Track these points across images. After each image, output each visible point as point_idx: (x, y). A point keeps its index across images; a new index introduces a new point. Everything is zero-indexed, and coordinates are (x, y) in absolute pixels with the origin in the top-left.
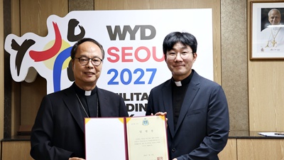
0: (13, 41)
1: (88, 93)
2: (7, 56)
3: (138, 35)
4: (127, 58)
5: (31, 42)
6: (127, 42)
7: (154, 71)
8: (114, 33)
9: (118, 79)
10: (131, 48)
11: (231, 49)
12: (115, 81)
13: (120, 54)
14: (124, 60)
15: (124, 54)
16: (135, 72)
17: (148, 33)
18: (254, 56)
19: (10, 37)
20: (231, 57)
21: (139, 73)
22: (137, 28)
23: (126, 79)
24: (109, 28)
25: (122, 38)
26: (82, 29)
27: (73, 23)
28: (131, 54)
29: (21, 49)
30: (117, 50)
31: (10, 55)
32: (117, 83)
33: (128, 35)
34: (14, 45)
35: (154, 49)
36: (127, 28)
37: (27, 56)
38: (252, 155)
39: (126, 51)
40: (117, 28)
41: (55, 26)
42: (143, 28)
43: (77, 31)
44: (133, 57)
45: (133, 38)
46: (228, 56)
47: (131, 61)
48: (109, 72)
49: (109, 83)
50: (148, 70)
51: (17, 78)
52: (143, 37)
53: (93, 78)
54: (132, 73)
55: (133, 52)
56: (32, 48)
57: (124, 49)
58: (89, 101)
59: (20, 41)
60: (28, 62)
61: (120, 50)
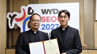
0: (10, 15)
1: (35, 32)
2: (8, 20)
3: (52, 12)
4: (48, 20)
5: (15, 15)
6: (48, 15)
7: (58, 25)
8: (44, 12)
9: (45, 28)
10: (50, 17)
11: (87, 17)
12: (44, 28)
13: (46, 19)
14: (47, 21)
15: (47, 19)
16: (51, 25)
19: (9, 13)
20: (88, 20)
21: (52, 26)
22: (52, 10)
23: (48, 28)
24: (42, 10)
25: (47, 13)
26: (33, 10)
27: (30, 8)
28: (50, 19)
29: (12, 18)
30: (45, 18)
31: (8, 19)
32: (45, 29)
34: (10, 16)
36: (48, 10)
37: (14, 20)
39: (48, 18)
40: (45, 10)
41: (24, 9)
42: (54, 10)
43: (31, 11)
44: (50, 20)
45: (50, 13)
46: (86, 19)
47: (50, 21)
48: (42, 25)
49: (42, 29)
50: (56, 25)
51: (11, 27)
52: (54, 13)
53: (37, 27)
54: (50, 25)
55: (50, 18)
56: (16, 17)
57: (47, 17)
58: (35, 35)
59: (12, 15)
60: (14, 22)
61: (46, 18)
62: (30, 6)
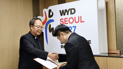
6: (66, 16)
7: (75, 27)
8: (62, 13)
10: (67, 18)
13: (64, 21)
14: (65, 24)
17: (73, 11)
22: (69, 10)
24: (60, 11)
25: (64, 15)
26: (52, 12)
28: (67, 21)
30: (63, 20)
33: (66, 13)
35: (75, 17)
36: (66, 10)
39: (66, 20)
40: (63, 11)
42: (71, 9)
44: (68, 22)
45: (68, 14)
47: (67, 23)
50: (73, 27)
52: (71, 14)
57: (65, 19)
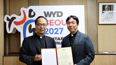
3: (56, 15)
4: (52, 24)
5: (14, 18)
6: (52, 18)
7: (62, 29)
8: (47, 14)
9: (48, 32)
10: (53, 20)
11: (91, 21)
17: (60, 14)
18: (100, 23)
19: (6, 16)
21: (56, 30)
22: (55, 12)
23: (51, 32)
24: (45, 12)
25: (50, 16)
26: (34, 13)
27: (31, 11)
28: (53, 23)
31: (6, 23)
32: (48, 34)
33: (52, 15)
34: (8, 19)
35: (62, 20)
36: (52, 12)
38: (100, 61)
39: (51, 21)
40: (48, 12)
41: (24, 12)
42: (58, 12)
43: (32, 14)
44: (54, 24)
45: (54, 16)
47: (53, 25)
49: (45, 34)
51: (9, 32)
52: (58, 16)
53: (43, 32)
54: (54, 30)
55: (54, 22)
56: (15, 20)
61: (49, 21)
62: (31, 7)
